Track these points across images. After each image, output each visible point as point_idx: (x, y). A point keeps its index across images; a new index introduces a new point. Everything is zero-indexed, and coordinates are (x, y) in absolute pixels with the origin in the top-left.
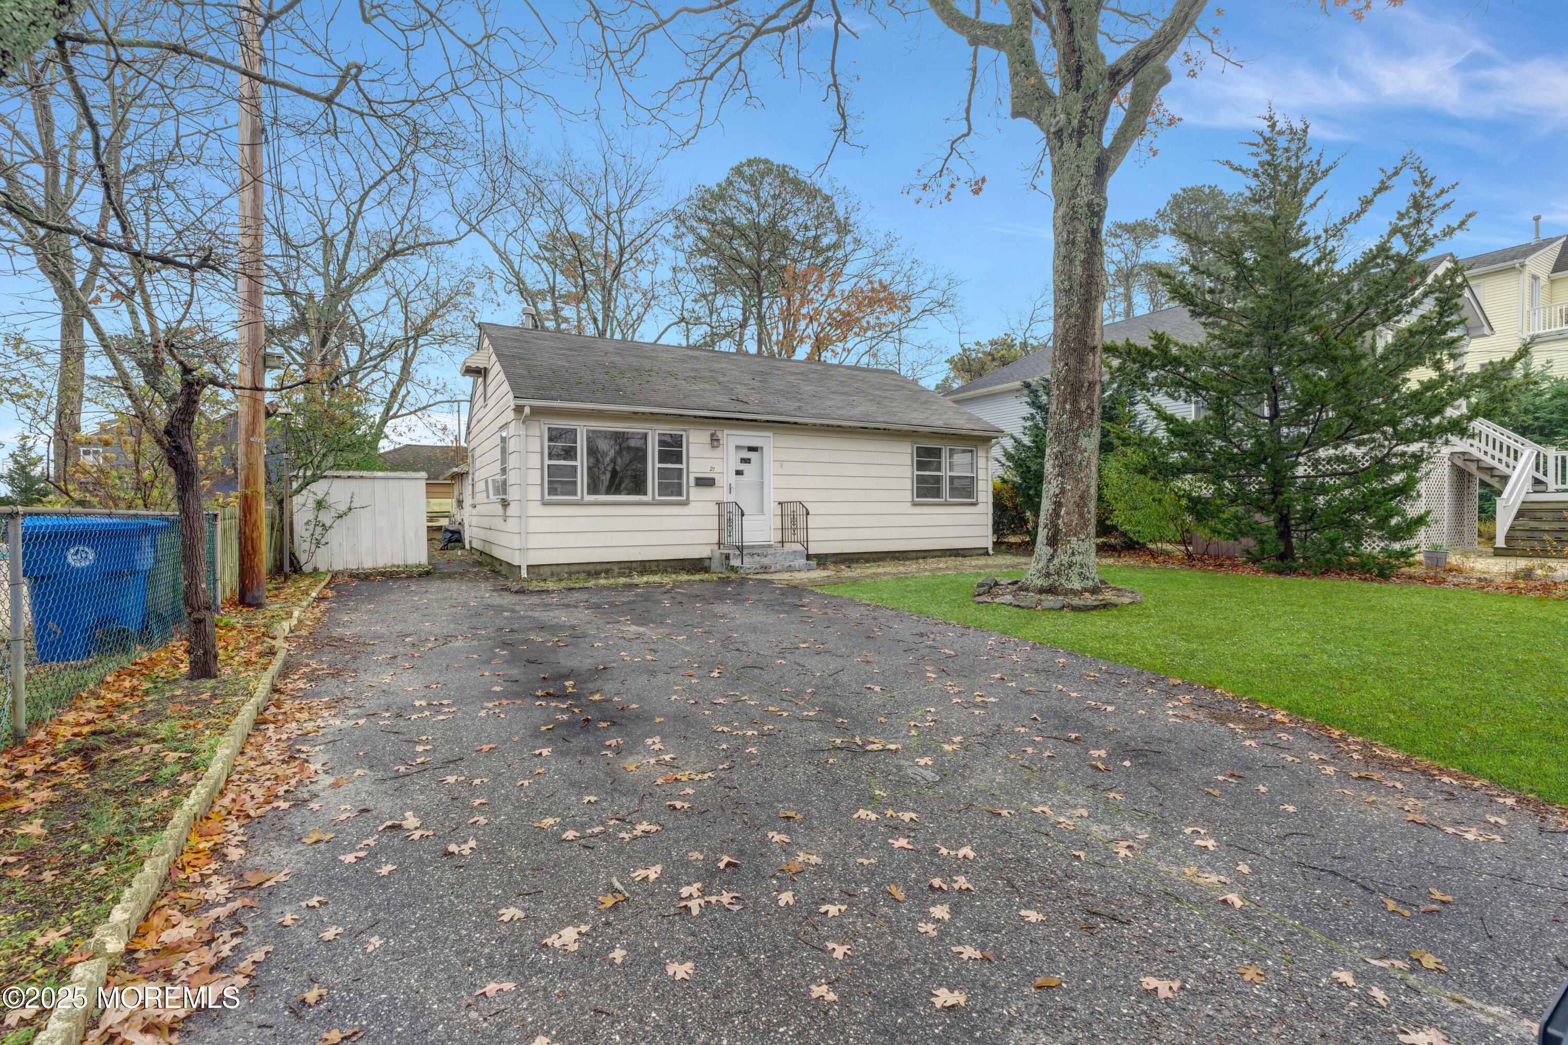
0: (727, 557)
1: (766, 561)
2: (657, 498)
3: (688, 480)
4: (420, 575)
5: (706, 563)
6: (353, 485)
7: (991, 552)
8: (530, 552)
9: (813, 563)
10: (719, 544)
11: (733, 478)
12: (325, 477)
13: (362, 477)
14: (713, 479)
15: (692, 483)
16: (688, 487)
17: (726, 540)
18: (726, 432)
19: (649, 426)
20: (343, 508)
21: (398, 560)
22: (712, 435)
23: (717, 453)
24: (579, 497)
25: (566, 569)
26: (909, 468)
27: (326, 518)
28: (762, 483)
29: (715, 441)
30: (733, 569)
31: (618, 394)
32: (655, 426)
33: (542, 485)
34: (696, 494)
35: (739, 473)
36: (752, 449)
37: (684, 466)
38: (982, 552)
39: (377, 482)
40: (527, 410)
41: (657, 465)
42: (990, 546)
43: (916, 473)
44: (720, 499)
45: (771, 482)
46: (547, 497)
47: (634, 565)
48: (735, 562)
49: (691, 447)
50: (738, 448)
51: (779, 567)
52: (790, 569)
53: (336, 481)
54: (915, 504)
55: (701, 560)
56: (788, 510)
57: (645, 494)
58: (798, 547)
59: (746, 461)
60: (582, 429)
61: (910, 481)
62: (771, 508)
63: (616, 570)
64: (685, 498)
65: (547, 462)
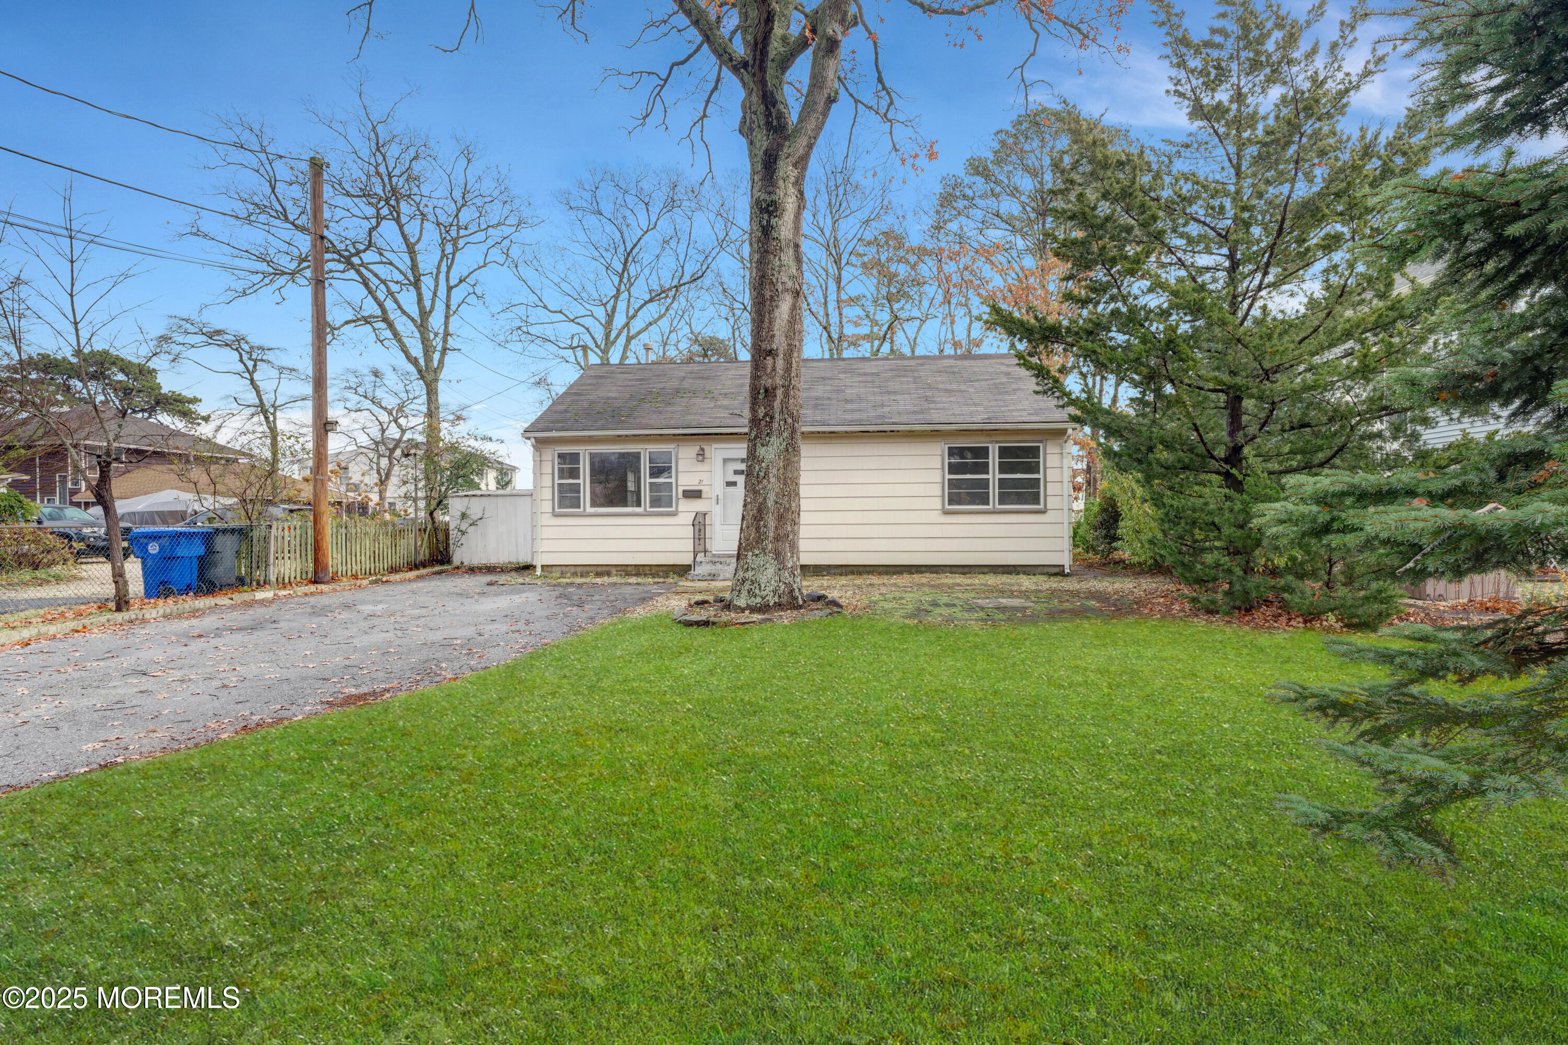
3: (677, 493)
6: (484, 501)
7: (1070, 571)
8: (543, 555)
11: (720, 490)
14: (700, 491)
15: (680, 495)
16: (678, 499)
18: (714, 446)
19: (641, 445)
20: (476, 518)
22: (699, 450)
23: (705, 466)
24: (582, 510)
26: (939, 472)
27: (464, 525)
29: (699, 456)
31: (619, 420)
32: (646, 446)
34: (684, 505)
38: (1056, 570)
40: (533, 441)
41: (649, 480)
42: (1068, 565)
44: (707, 509)
46: (557, 510)
49: (681, 462)
50: (728, 460)
53: (473, 499)
54: (946, 513)
57: (639, 505)
60: (585, 453)
61: (939, 487)
63: (614, 571)
64: (673, 509)
65: (557, 481)
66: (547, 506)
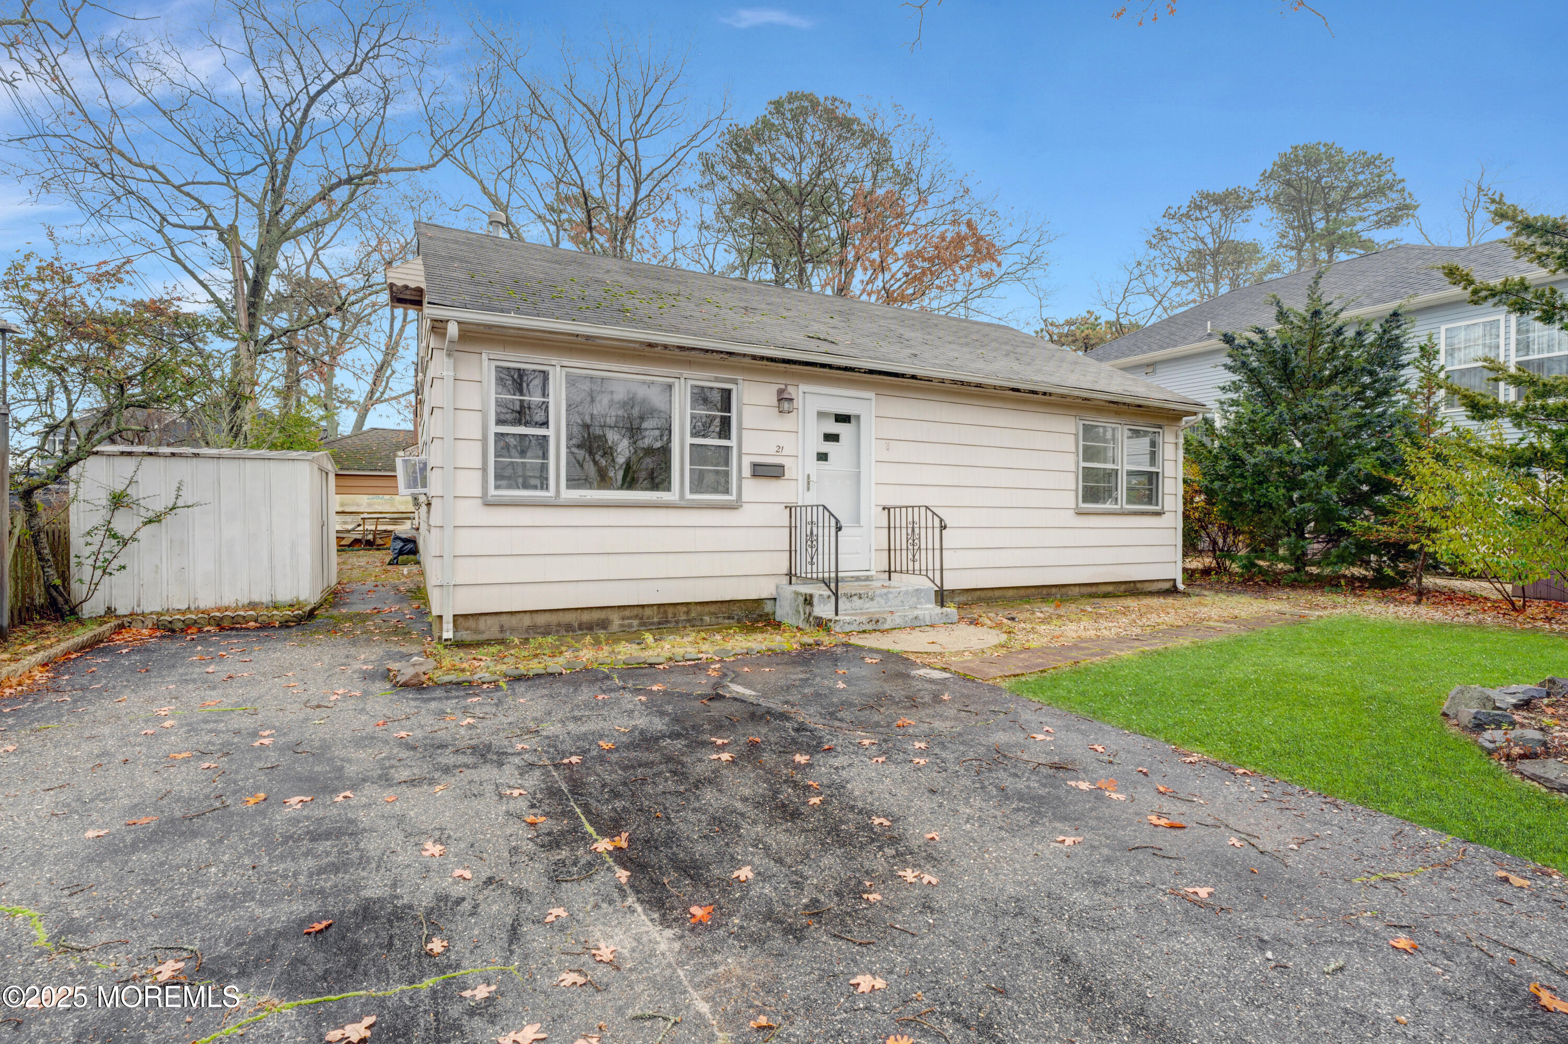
0: (809, 601)
1: (872, 607)
2: (689, 496)
3: (740, 467)
4: (285, 625)
5: (768, 608)
6: (182, 469)
7: (1181, 587)
8: (461, 591)
9: (951, 610)
10: (790, 575)
11: (813, 466)
12: (97, 453)
13: (196, 455)
14: (781, 467)
15: (747, 471)
16: (740, 478)
17: (802, 568)
18: (803, 387)
19: (675, 371)
20: (159, 506)
21: (261, 595)
22: (780, 392)
23: (788, 422)
24: (552, 492)
25: (527, 621)
26: (1073, 457)
27: (124, 524)
28: (858, 474)
29: (783, 400)
30: (821, 624)
31: (622, 314)
32: (686, 373)
33: (484, 469)
34: (753, 490)
35: (822, 457)
36: (843, 419)
37: (733, 443)
38: (1167, 586)
39: (223, 464)
40: (453, 330)
41: (689, 440)
42: (1179, 578)
43: (1083, 464)
44: (791, 499)
45: (871, 473)
46: (492, 491)
47: (648, 612)
48: (823, 610)
49: (746, 410)
50: (821, 415)
51: (898, 621)
52: (915, 625)
53: (148, 462)
54: (1080, 513)
55: (759, 602)
56: (900, 519)
57: (668, 489)
58: (924, 583)
59: (831, 438)
60: (558, 372)
61: (1072, 477)
62: (873, 516)
63: (616, 621)
64: (733, 497)
65: (494, 429)
66: (470, 484)
